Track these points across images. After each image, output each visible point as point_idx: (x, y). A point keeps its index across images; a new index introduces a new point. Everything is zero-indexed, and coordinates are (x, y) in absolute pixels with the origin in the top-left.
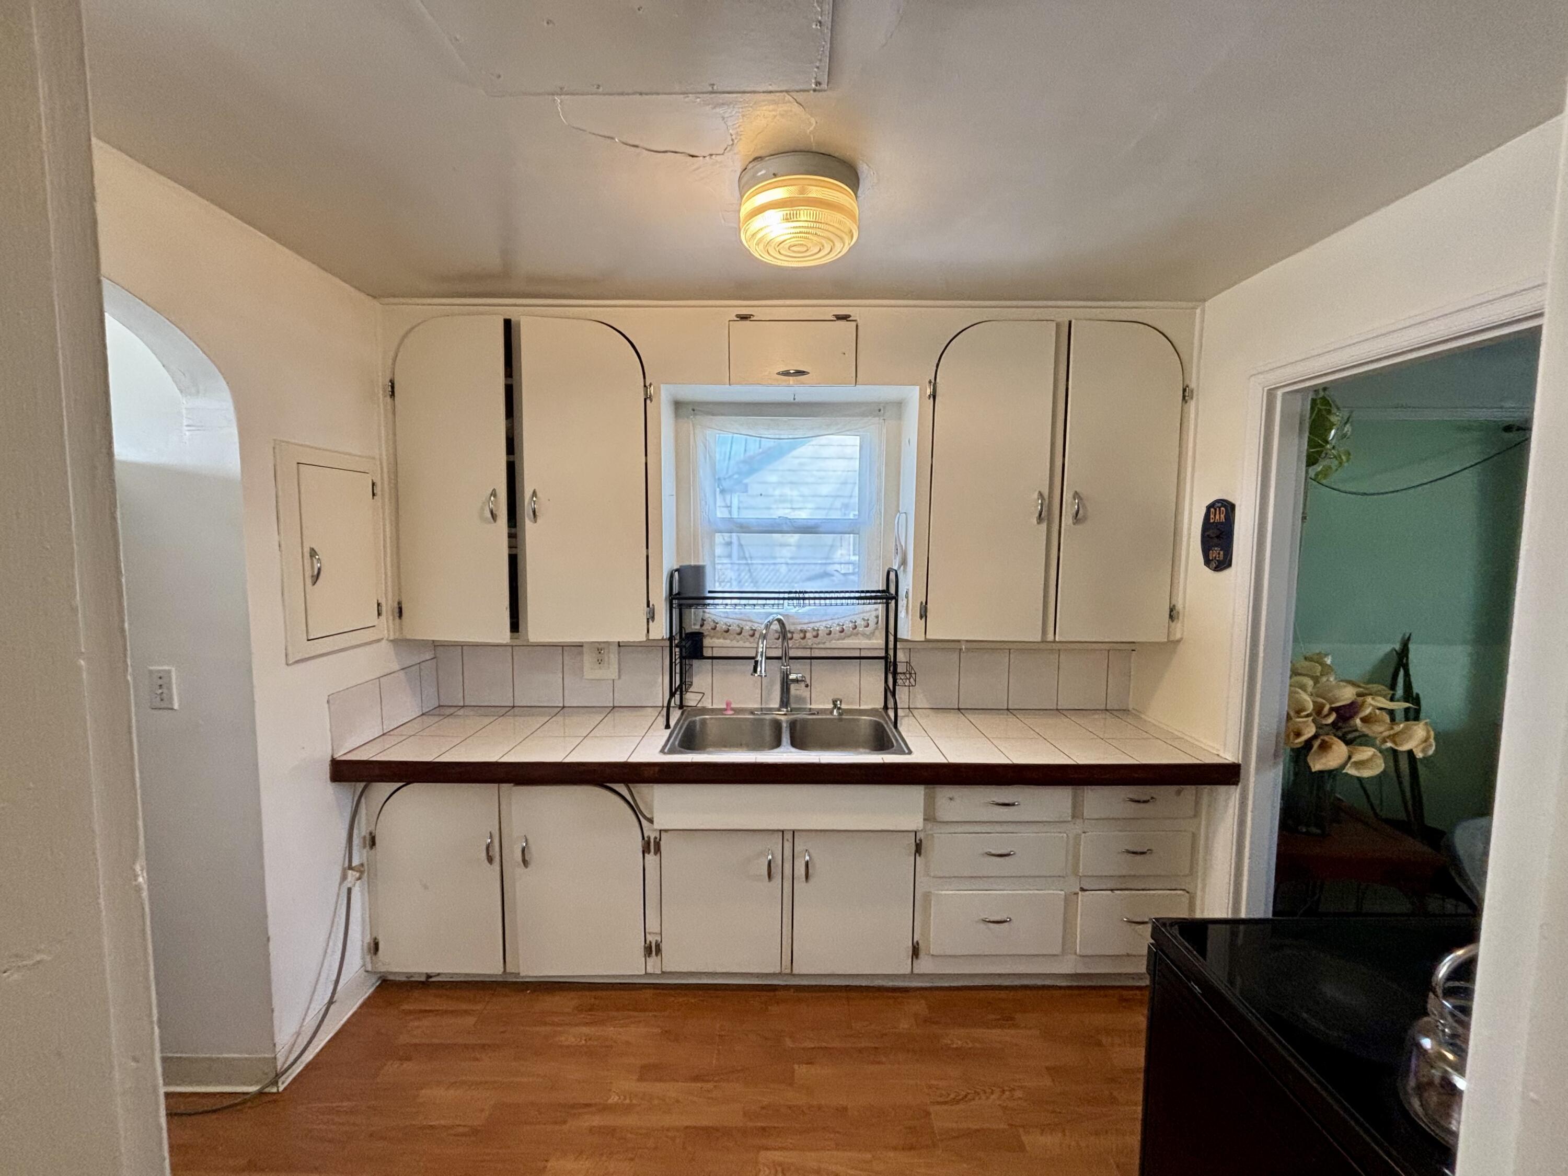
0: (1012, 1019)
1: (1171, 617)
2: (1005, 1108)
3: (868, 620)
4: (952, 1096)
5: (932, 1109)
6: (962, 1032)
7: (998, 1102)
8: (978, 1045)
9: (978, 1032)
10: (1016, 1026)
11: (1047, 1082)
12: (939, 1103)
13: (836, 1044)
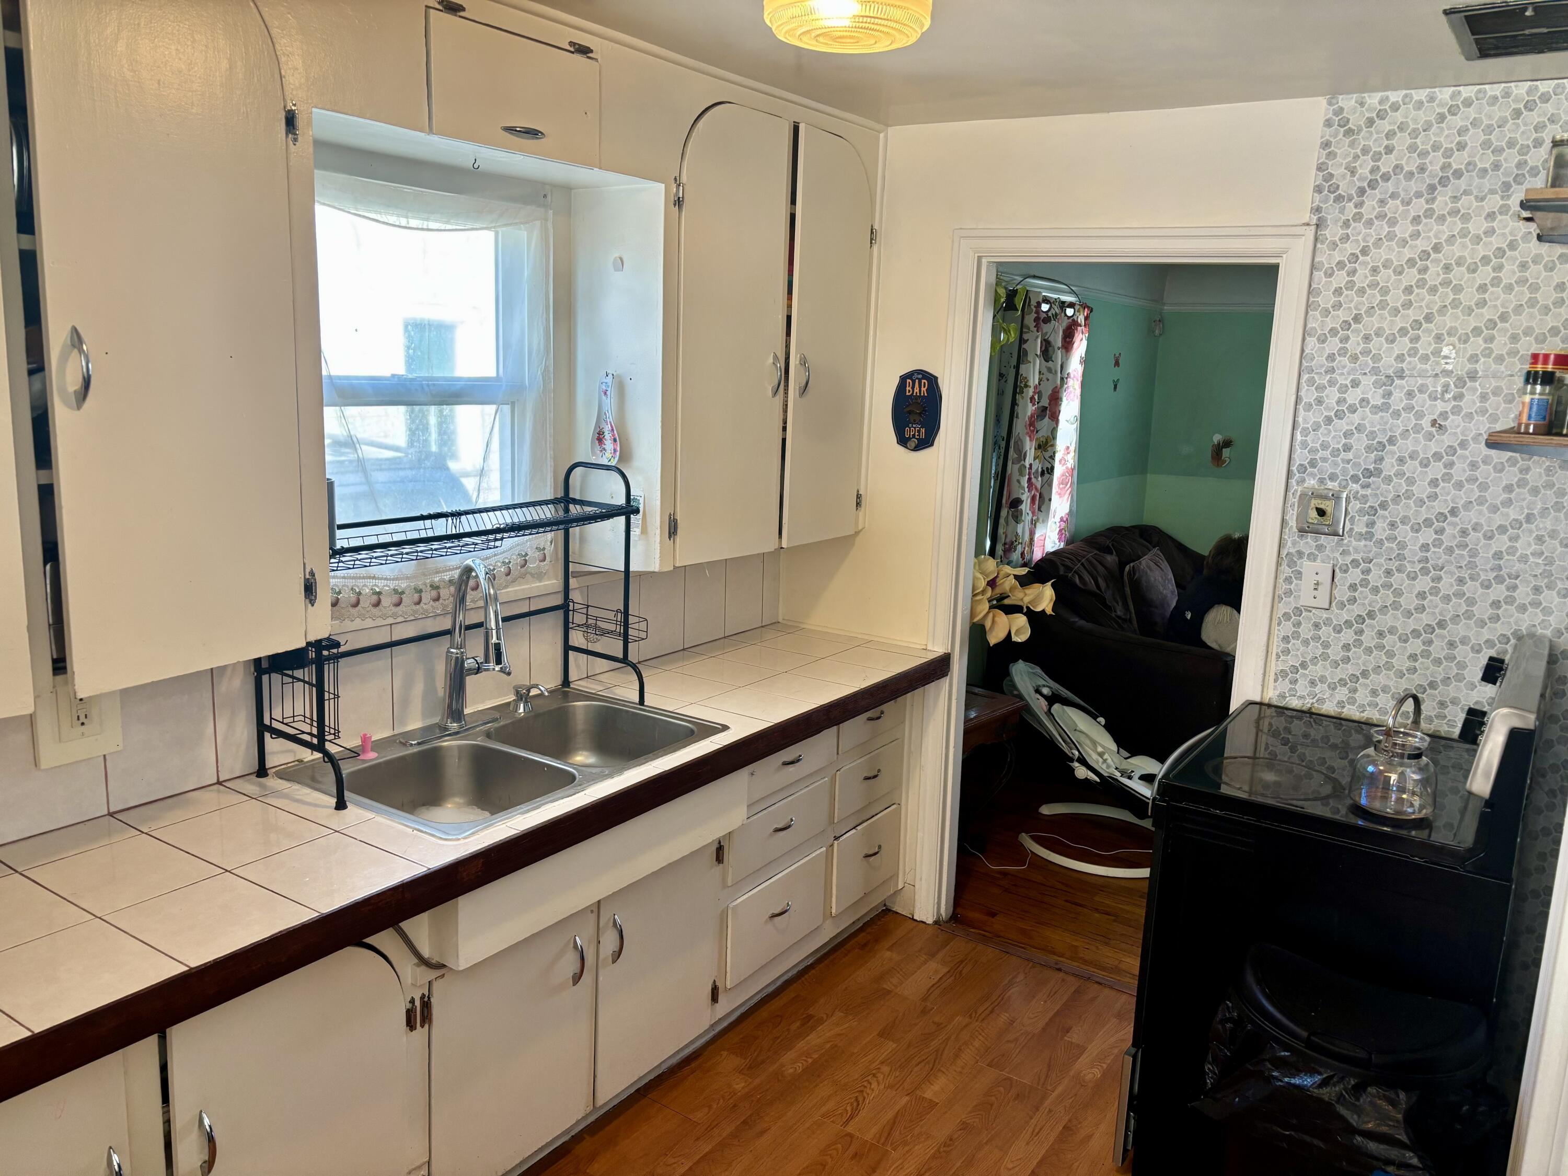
0: (810, 1017)
1: (858, 504)
2: (891, 1087)
3: (544, 549)
4: (849, 1108)
5: (849, 1129)
6: (791, 1055)
7: (882, 1087)
8: (815, 1056)
9: (802, 1045)
10: (821, 1021)
11: (891, 1046)
12: (848, 1121)
13: (706, 1148)
